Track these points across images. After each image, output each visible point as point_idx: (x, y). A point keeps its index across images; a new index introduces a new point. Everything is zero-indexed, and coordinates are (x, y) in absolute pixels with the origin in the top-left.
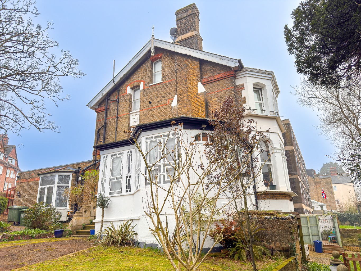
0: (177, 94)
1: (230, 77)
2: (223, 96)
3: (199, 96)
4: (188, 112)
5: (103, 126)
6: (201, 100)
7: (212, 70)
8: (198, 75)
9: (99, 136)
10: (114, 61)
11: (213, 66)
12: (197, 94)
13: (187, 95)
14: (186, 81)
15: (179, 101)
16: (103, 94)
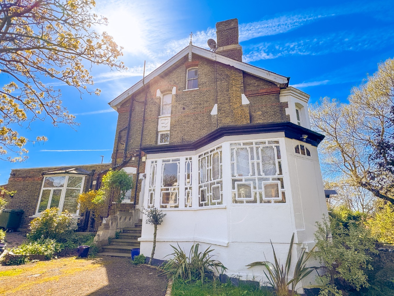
0: (217, 103)
1: (275, 93)
2: (268, 111)
3: (243, 108)
4: (230, 123)
5: (126, 127)
6: (245, 112)
7: (255, 84)
8: (241, 87)
9: (121, 137)
10: (145, 61)
11: (257, 81)
12: (241, 106)
13: (229, 105)
14: (228, 91)
15: (219, 110)
16: (128, 94)
